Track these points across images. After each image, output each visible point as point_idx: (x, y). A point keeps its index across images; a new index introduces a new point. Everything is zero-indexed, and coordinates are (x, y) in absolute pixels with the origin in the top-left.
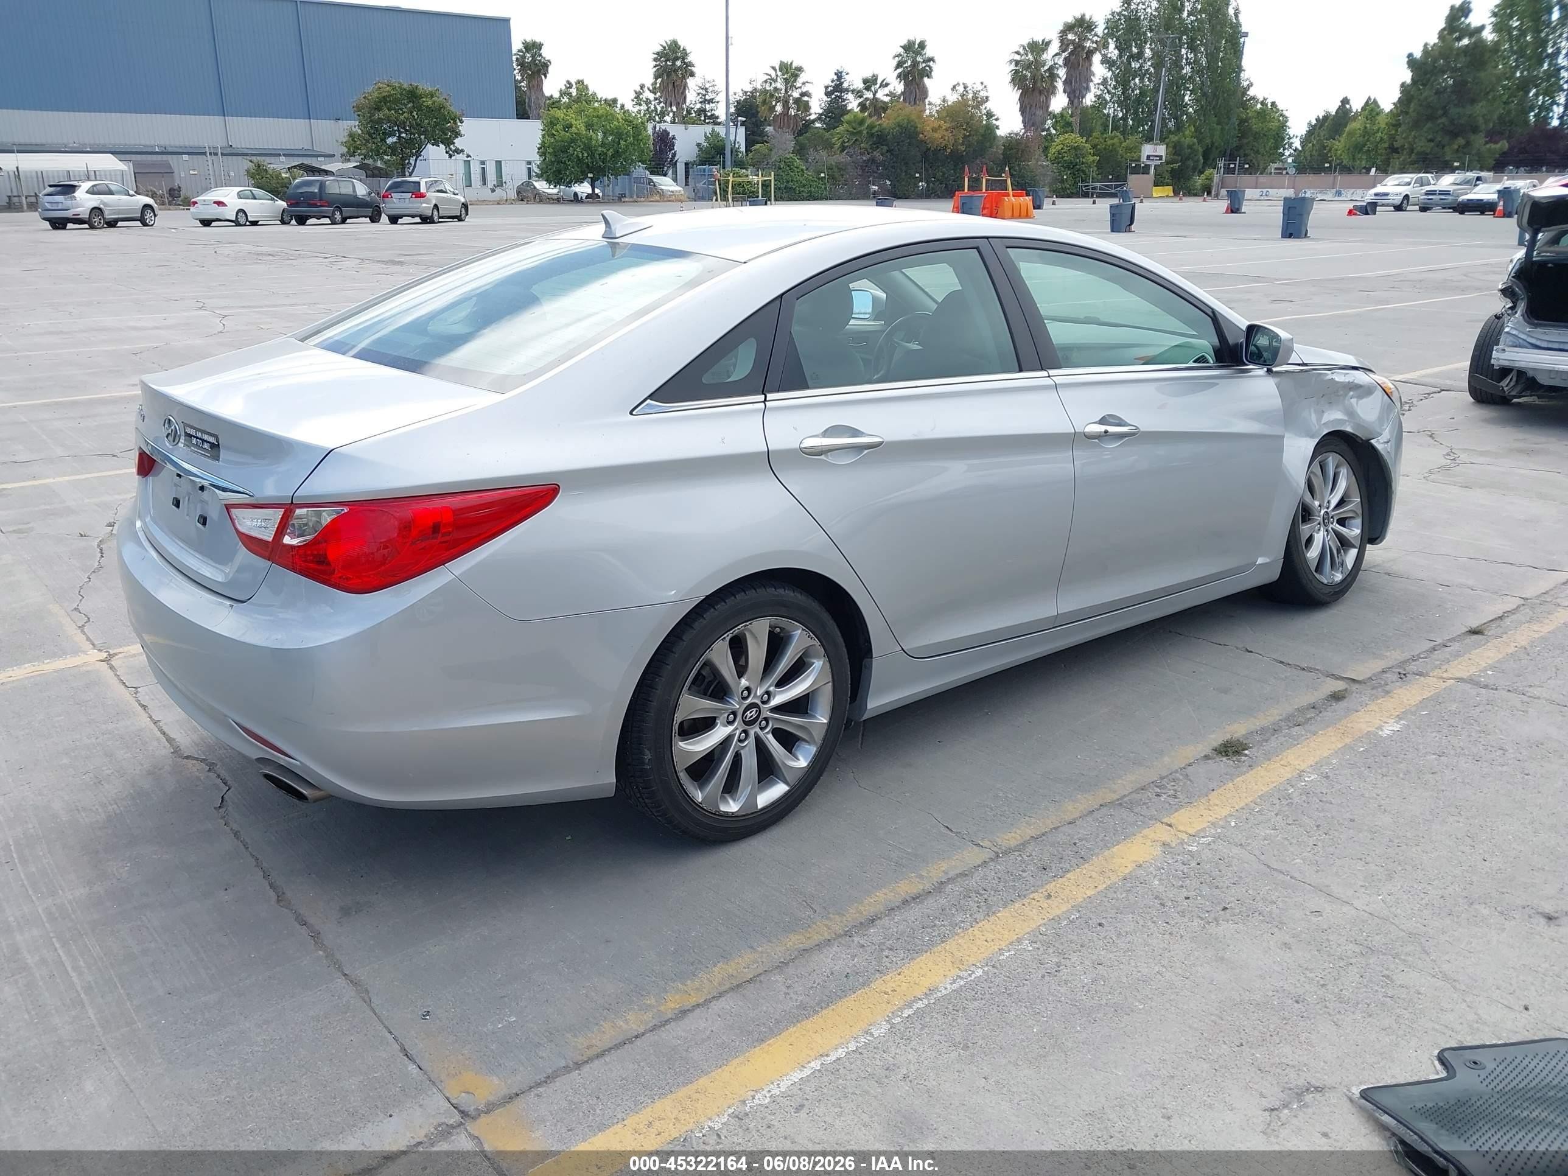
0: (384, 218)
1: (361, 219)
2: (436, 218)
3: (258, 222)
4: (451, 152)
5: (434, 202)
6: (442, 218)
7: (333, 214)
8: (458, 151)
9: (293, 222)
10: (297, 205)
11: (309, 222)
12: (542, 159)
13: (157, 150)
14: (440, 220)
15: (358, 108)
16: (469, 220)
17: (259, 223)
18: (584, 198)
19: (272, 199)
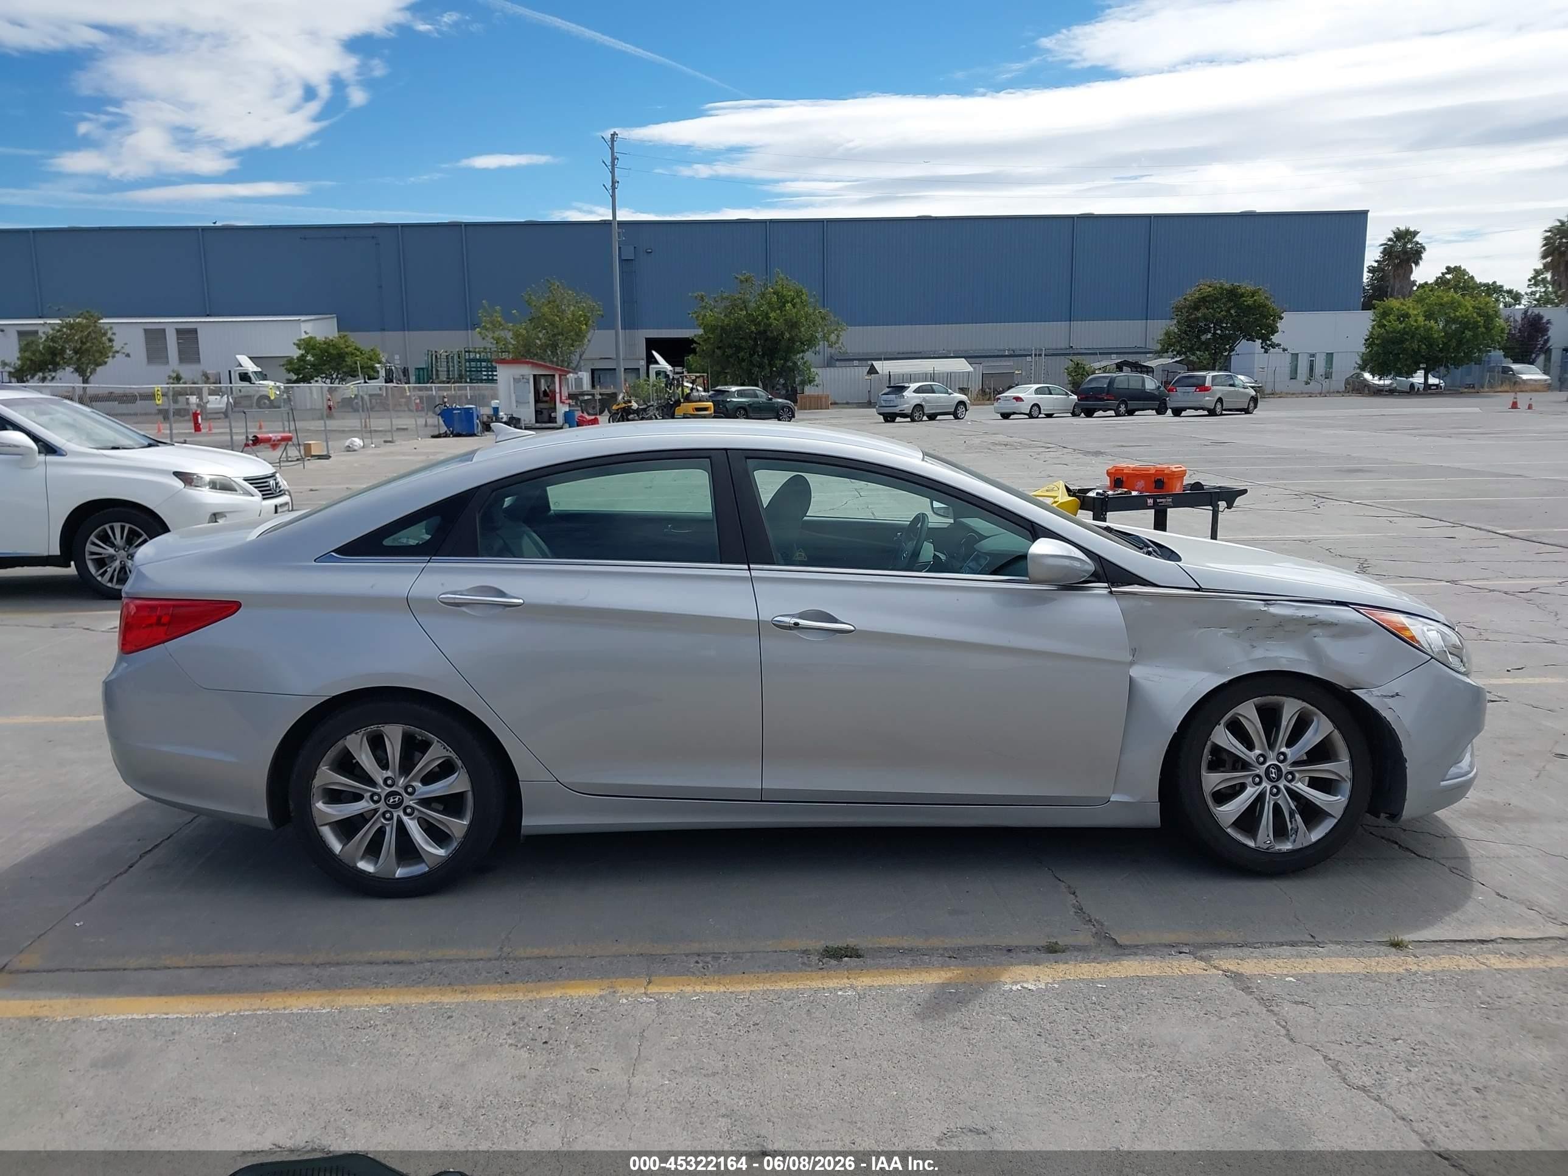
0: (1169, 411)
1: (1147, 411)
2: (1218, 411)
3: (1053, 414)
4: (1266, 347)
5: (1218, 395)
6: (1225, 410)
7: (1119, 406)
8: (1273, 346)
9: (1082, 415)
10: (1086, 399)
11: (1096, 414)
12: (1368, 350)
13: (1007, 354)
14: (1224, 412)
15: (1178, 309)
16: (1260, 413)
17: (1055, 415)
18: (1421, 389)
19: (1067, 394)
